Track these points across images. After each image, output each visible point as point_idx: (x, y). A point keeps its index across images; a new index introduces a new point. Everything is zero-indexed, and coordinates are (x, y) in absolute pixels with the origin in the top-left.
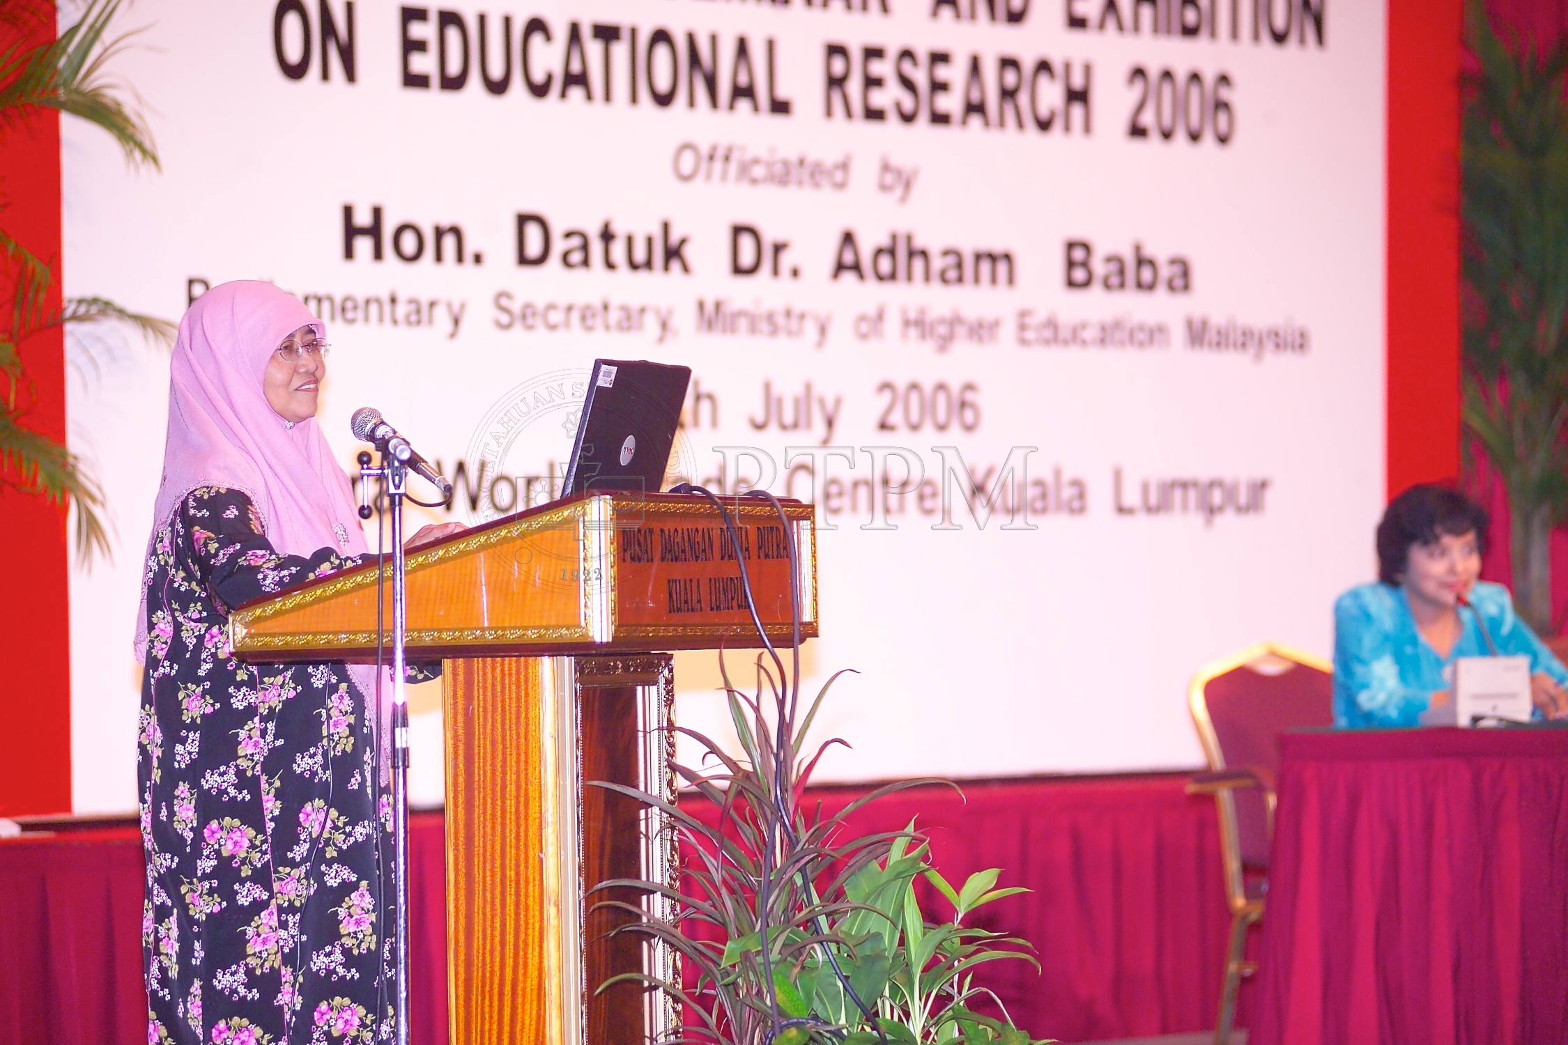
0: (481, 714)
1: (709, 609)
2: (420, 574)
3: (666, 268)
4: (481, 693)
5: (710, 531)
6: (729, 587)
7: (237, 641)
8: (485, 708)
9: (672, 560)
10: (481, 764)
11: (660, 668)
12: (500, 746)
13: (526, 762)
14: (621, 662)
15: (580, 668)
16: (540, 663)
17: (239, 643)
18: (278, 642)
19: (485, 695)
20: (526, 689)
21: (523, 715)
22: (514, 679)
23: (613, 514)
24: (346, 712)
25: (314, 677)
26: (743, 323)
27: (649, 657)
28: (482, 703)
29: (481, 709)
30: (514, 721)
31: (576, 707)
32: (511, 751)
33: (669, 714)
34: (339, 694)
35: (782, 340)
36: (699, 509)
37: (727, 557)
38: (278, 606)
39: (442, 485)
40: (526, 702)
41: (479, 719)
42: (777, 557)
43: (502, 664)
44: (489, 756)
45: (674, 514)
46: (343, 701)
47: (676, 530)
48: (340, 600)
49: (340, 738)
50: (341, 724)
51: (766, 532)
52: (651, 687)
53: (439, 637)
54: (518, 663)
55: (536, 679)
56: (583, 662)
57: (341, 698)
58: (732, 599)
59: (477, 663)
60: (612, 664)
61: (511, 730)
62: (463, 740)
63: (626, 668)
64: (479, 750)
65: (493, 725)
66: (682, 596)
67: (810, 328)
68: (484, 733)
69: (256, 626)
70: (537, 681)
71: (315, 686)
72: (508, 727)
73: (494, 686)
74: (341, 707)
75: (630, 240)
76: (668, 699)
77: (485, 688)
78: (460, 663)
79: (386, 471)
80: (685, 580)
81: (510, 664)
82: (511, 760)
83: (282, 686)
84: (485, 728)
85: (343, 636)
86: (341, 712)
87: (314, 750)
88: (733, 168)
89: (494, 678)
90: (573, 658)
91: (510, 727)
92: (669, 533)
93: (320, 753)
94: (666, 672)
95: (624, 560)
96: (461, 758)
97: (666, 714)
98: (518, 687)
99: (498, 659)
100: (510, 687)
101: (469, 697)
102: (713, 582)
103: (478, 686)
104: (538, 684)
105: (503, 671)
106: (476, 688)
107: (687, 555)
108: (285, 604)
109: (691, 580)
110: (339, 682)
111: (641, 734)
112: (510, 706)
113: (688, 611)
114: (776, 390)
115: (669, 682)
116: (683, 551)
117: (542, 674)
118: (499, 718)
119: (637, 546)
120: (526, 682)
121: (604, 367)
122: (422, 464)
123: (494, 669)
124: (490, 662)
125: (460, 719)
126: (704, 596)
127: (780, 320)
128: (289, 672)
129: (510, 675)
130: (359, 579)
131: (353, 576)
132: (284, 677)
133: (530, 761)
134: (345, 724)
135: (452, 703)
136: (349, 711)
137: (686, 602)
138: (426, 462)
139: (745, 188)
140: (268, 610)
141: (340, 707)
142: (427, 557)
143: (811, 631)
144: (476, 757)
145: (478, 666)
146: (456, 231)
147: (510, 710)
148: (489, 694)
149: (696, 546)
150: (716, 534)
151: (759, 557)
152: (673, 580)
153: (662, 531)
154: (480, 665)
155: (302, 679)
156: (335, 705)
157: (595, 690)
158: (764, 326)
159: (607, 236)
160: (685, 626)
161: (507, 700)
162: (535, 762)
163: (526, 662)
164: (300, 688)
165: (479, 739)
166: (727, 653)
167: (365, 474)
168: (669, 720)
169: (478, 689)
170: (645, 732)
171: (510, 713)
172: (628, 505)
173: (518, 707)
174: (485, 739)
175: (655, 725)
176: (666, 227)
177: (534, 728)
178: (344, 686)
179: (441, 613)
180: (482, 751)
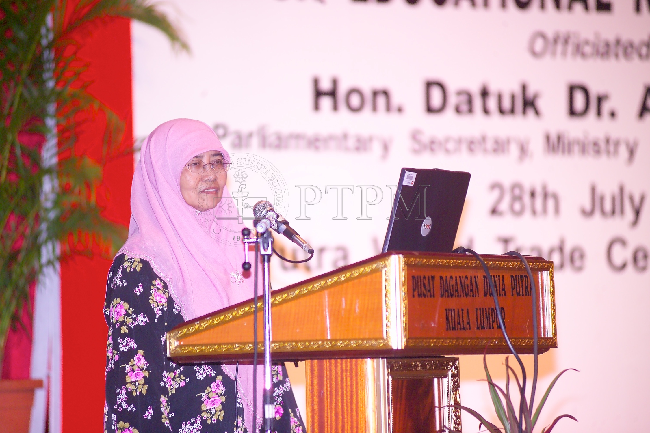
0: (329, 396)
1: (476, 328)
2: (284, 306)
3: (524, 112)
4: (329, 383)
5: (476, 277)
6: (490, 314)
7: (172, 350)
8: (331, 392)
9: (448, 296)
10: (329, 429)
11: (449, 367)
12: (340, 417)
13: (357, 428)
14: (420, 362)
15: (390, 366)
16: (365, 363)
17: (173, 350)
18: (197, 350)
19: (331, 384)
20: (357, 380)
21: (355, 397)
22: (349, 373)
23: (404, 267)
24: (221, 395)
25: (198, 373)
26: (576, 149)
27: (440, 359)
28: (329, 389)
29: (328, 393)
30: (349, 401)
31: (388, 391)
32: (347, 420)
33: (456, 396)
34: (216, 383)
35: (604, 159)
36: (466, 263)
37: (488, 295)
38: (197, 327)
39: (307, 249)
40: (357, 388)
41: (327, 399)
42: (526, 295)
43: (341, 364)
44: (334, 423)
45: (449, 267)
46: (219, 387)
47: (451, 277)
48: (236, 323)
49: (216, 411)
50: (217, 402)
51: (517, 278)
52: (443, 379)
53: (296, 346)
54: (351, 362)
55: (362, 374)
56: (392, 363)
57: (218, 385)
58: (493, 322)
59: (326, 363)
60: (414, 364)
61: (347, 407)
62: (317, 413)
63: (424, 366)
64: (328, 420)
65: (336, 404)
66: (456, 319)
67: (623, 151)
68: (331, 408)
69: (184, 340)
70: (363, 375)
71: (198, 378)
72: (345, 404)
73: (336, 378)
74: (218, 391)
75: (500, 98)
76: (454, 387)
77: (331, 379)
78: (315, 363)
79: (259, 240)
80: (458, 309)
81: (346, 363)
82: (347, 426)
83: (173, 379)
84: (331, 405)
85: (237, 345)
86: (217, 394)
87: (194, 420)
88: (570, 48)
89: (336, 373)
90: (385, 360)
91: (347, 404)
92: (446, 280)
93: (199, 421)
94: (453, 369)
95: (414, 296)
96: (316, 425)
97: (454, 397)
98: (351, 378)
99: (339, 360)
100: (346, 378)
101: (321, 385)
102: (479, 311)
103: (327, 378)
104: (364, 377)
105: (342, 368)
106: (325, 379)
107: (459, 292)
108: (201, 326)
109: (462, 310)
110: (217, 375)
111: (437, 409)
112: (346, 391)
113: (460, 329)
114: (600, 190)
115: (456, 376)
116: (457, 291)
117: (366, 369)
118: (339, 398)
119: (423, 288)
120: (357, 375)
121: (407, 173)
122: (296, 236)
123: (336, 367)
124: (334, 363)
125: (316, 399)
126: (473, 319)
127: (602, 145)
128: (179, 370)
129: (346, 371)
130: (247, 309)
131: (243, 307)
132: (175, 373)
133: (359, 427)
134: (219, 402)
135: (310, 389)
136: (222, 394)
137: (459, 323)
138: (298, 234)
139: (579, 60)
140: (191, 330)
141: (216, 392)
142: (288, 295)
143: (551, 343)
144: (326, 424)
145: (326, 365)
146: (386, 93)
147: (346, 394)
148: (334, 383)
149: (466, 287)
150: (480, 280)
151: (513, 295)
152: (449, 310)
153: (441, 277)
154: (328, 364)
155: (190, 374)
156: (213, 390)
157: (403, 380)
158: (591, 149)
159: (485, 93)
160: (457, 339)
161: (345, 387)
162: (362, 427)
163: (356, 362)
164: (188, 380)
165: (327, 412)
166: (488, 356)
167: (247, 242)
168: (456, 401)
169: (327, 380)
170: (440, 408)
171: (347, 396)
172: (415, 261)
173: (352, 392)
174: (331, 412)
175: (446, 403)
176: (524, 88)
177: (361, 405)
178: (220, 377)
179: (298, 331)
180: (329, 420)
